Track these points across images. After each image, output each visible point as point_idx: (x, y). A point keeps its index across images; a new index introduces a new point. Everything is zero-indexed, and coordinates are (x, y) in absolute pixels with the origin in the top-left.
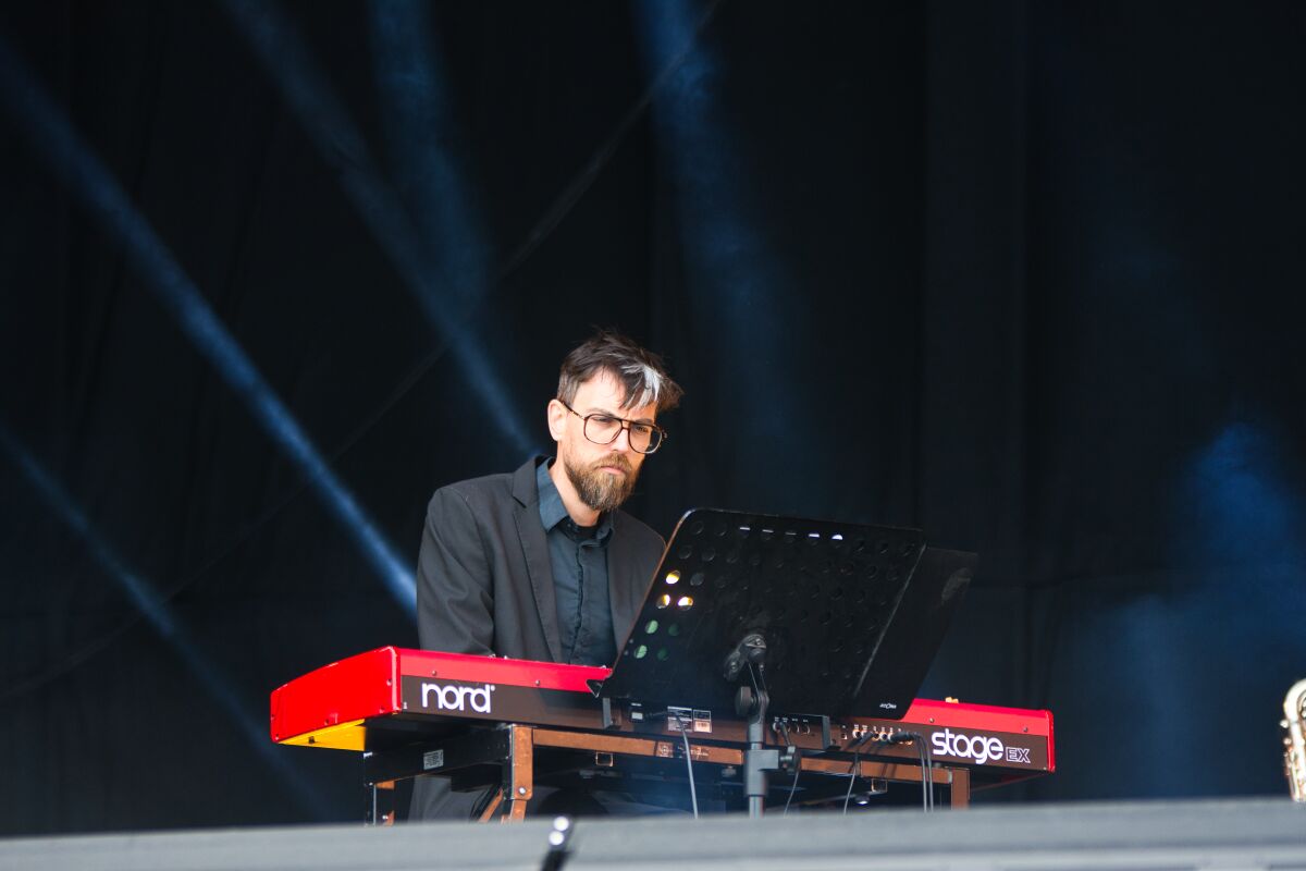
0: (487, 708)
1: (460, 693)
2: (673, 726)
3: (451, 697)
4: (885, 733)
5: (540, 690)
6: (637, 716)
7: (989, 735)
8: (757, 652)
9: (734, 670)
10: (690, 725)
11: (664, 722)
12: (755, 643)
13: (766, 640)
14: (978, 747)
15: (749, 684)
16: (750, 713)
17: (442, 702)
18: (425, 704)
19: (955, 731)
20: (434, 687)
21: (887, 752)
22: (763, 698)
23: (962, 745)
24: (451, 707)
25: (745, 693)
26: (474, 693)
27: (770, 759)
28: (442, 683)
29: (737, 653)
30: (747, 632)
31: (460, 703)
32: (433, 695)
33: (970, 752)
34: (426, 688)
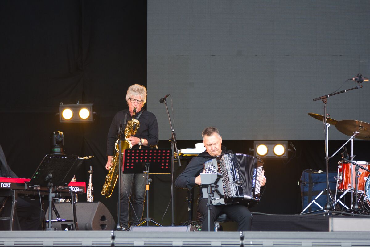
0: (10, 187)
1: (6, 184)
2: (35, 188)
3: (5, 185)
4: (63, 188)
5: (17, 183)
6: (30, 187)
7: (77, 187)
8: (51, 177)
9: (47, 180)
10: (37, 188)
11: (33, 188)
12: (51, 175)
13: (52, 174)
14: (76, 189)
15: (50, 182)
16: (50, 187)
17: (4, 186)
18: (1, 187)
19: (72, 187)
20: (3, 184)
21: (63, 191)
22: (52, 184)
23: (73, 189)
24: (5, 187)
25: (49, 184)
26: (8, 184)
27: (53, 195)
28: (4, 183)
29: (48, 177)
30: (50, 173)
31: (6, 186)
32: (2, 185)
33: (74, 190)
34: (2, 184)
